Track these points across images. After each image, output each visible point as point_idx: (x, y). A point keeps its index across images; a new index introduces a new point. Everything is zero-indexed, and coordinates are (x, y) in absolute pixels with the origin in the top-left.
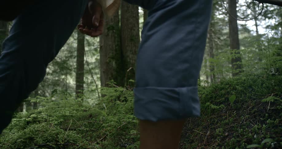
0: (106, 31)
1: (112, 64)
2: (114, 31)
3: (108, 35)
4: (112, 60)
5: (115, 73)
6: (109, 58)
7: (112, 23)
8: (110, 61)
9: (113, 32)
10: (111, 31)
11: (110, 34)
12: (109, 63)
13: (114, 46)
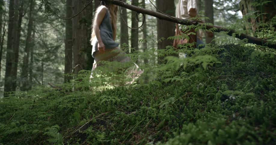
0: (79, 24)
1: (84, 57)
2: (87, 24)
3: (80, 28)
4: (83, 52)
5: (87, 65)
6: (81, 50)
7: (84, 16)
8: (82, 54)
9: (85, 25)
10: (83, 25)
11: (82, 27)
12: (81, 55)
13: (86, 39)
